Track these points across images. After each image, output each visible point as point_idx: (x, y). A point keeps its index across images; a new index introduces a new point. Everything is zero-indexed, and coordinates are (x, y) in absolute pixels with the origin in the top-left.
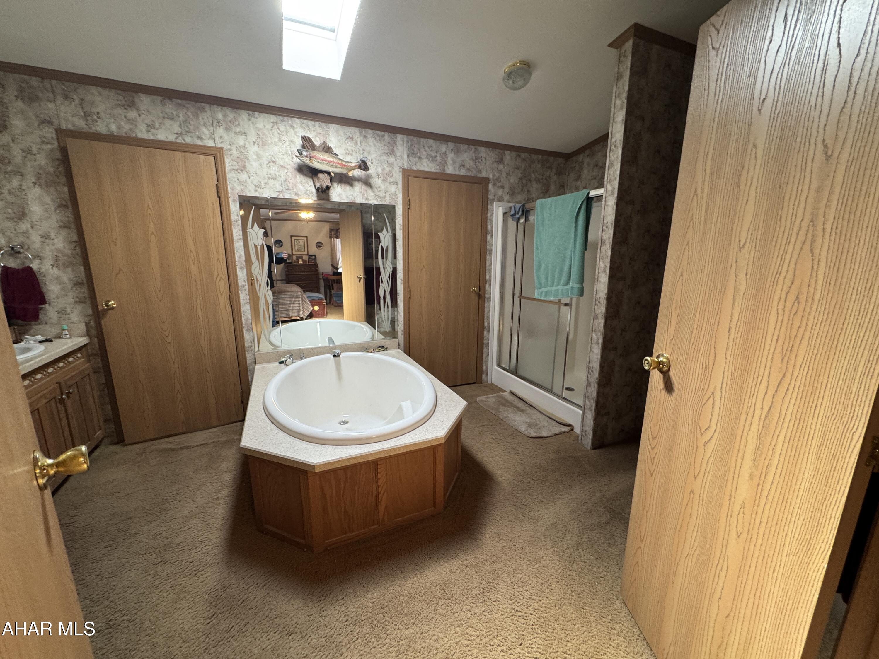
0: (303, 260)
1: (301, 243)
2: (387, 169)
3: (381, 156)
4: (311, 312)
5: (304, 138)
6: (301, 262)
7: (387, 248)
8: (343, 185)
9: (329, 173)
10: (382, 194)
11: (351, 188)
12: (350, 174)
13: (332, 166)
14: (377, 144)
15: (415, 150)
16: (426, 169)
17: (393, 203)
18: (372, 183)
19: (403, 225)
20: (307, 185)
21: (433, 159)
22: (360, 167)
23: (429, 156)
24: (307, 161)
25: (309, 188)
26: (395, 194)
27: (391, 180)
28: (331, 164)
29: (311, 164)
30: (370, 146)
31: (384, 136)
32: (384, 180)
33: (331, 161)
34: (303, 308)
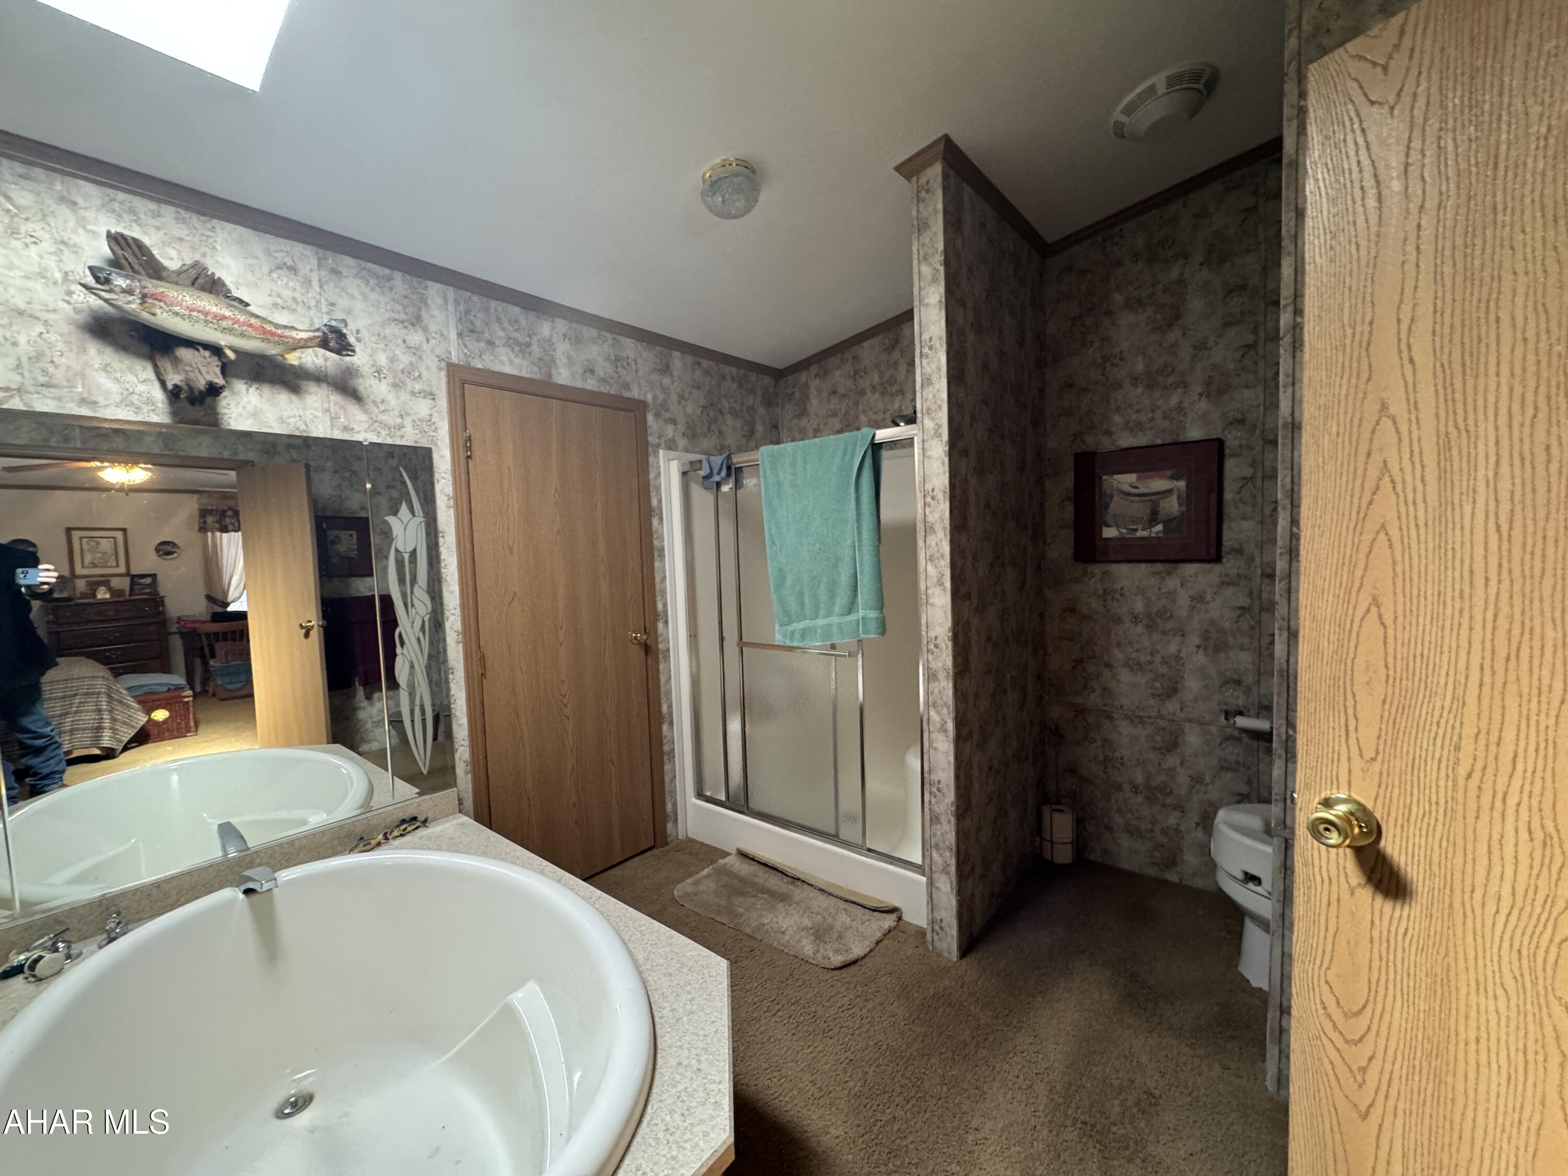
0: (110, 590)
1: (106, 545)
2: (405, 359)
3: (383, 324)
4: (143, 729)
5: (115, 239)
6: (103, 594)
7: (413, 553)
8: (266, 390)
9: (216, 350)
10: (391, 419)
11: (294, 397)
12: (293, 359)
13: (230, 331)
14: (374, 296)
15: (478, 324)
16: (508, 369)
17: (424, 443)
18: (361, 389)
19: (456, 497)
20: (131, 378)
21: (523, 349)
22: (324, 344)
23: (511, 343)
24: (133, 305)
25: (141, 388)
26: (429, 421)
27: (418, 387)
28: (224, 324)
29: (145, 316)
30: (352, 297)
31: (390, 279)
32: (395, 385)
33: (224, 318)
34: (114, 720)
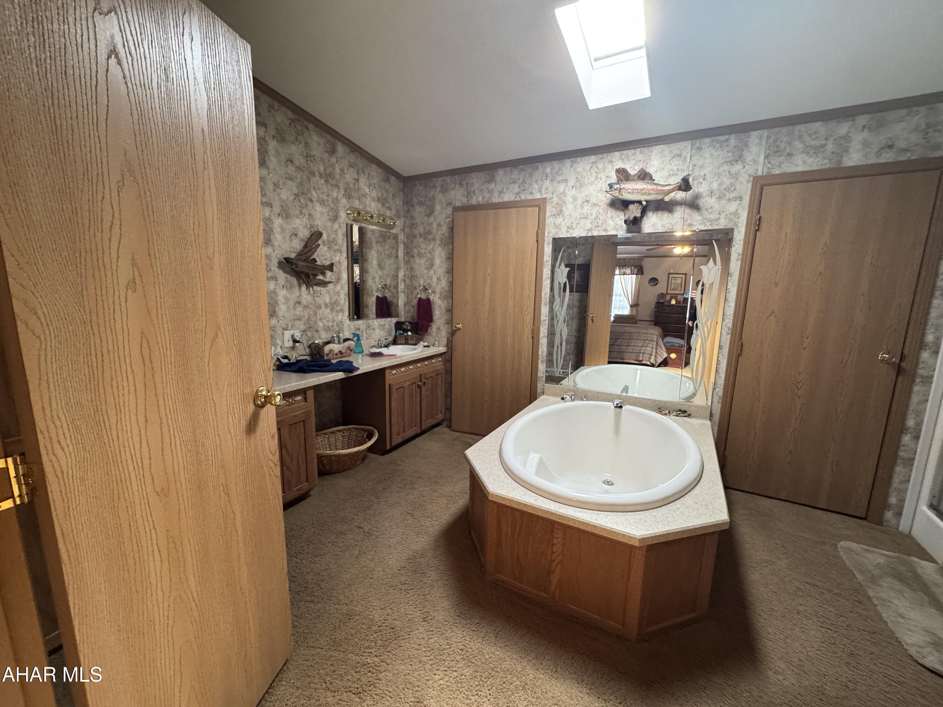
2: (727, 182)
3: (721, 165)
5: (618, 171)
7: (712, 284)
8: (660, 213)
9: (640, 202)
10: (713, 217)
11: (670, 215)
12: (667, 199)
13: (645, 194)
14: (716, 154)
15: (783, 145)
16: (800, 169)
17: (730, 226)
18: (701, 204)
19: (744, 254)
20: (618, 219)
21: (818, 150)
22: (680, 188)
23: (806, 150)
24: (616, 194)
25: (620, 222)
26: (736, 214)
27: (732, 195)
28: (643, 192)
29: (620, 196)
31: (727, 140)
32: (720, 198)
33: (644, 189)
